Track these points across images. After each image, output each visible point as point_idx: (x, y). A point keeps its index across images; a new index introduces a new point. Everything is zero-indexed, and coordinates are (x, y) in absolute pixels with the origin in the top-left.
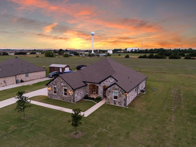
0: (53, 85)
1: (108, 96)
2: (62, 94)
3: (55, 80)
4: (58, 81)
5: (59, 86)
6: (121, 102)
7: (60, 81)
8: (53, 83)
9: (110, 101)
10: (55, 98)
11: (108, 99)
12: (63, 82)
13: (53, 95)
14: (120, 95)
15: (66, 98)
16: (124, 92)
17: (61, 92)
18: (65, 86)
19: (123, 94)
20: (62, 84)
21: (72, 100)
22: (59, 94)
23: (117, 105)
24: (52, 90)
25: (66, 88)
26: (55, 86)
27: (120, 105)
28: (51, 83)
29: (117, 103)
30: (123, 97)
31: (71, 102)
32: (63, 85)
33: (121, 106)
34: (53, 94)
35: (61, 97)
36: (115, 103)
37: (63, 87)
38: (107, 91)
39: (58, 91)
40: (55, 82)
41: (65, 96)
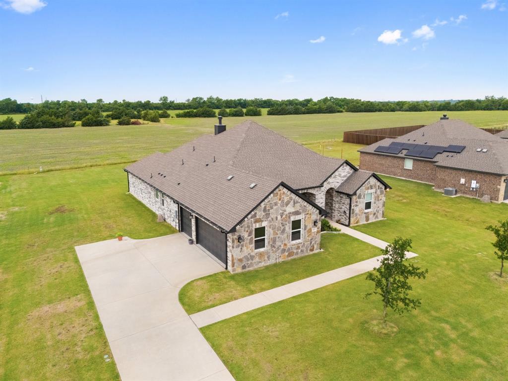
0: (256, 222)
1: (355, 208)
2: (286, 242)
3: (263, 205)
4: (276, 204)
5: (279, 217)
6: (378, 212)
7: (283, 201)
8: (255, 215)
9: (358, 217)
10: (263, 264)
11: (356, 215)
12: (292, 202)
13: (252, 257)
14: (377, 198)
15: (299, 247)
16: (383, 187)
17: (285, 235)
18: (297, 213)
19: (382, 193)
20: (290, 209)
21: (316, 246)
22: (278, 244)
23: (372, 220)
24: (250, 242)
25: (297, 218)
26: (264, 224)
27: (377, 217)
28: (249, 216)
29: (371, 216)
30: (381, 199)
31: (315, 251)
32: (293, 210)
33: (377, 220)
34: (253, 254)
35: (284, 251)
36: (367, 219)
37: (289, 218)
38: (354, 198)
39: (272, 236)
40: (265, 210)
41: (294, 242)
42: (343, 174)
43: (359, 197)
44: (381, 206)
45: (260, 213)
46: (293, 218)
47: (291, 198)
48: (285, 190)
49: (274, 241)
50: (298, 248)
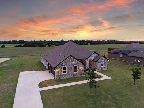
1: (98, 65)
2: (73, 72)
3: (65, 61)
4: (69, 61)
5: (70, 65)
7: (71, 61)
9: (99, 68)
10: (65, 78)
12: (74, 61)
13: (62, 76)
16: (107, 60)
17: (72, 70)
18: (76, 64)
20: (73, 63)
21: (82, 74)
22: (70, 72)
24: (61, 71)
25: (76, 66)
26: (66, 66)
28: (61, 64)
30: (106, 64)
31: (82, 76)
32: (74, 63)
33: (105, 69)
34: (62, 75)
35: (72, 75)
36: (102, 69)
37: (73, 65)
38: (97, 62)
39: (68, 70)
40: (66, 62)
41: (75, 72)
42: (95, 56)
43: (99, 62)
44: (106, 66)
45: (64, 63)
46: (74, 66)
47: (74, 60)
48: (72, 57)
49: (69, 71)
50: (76, 74)
